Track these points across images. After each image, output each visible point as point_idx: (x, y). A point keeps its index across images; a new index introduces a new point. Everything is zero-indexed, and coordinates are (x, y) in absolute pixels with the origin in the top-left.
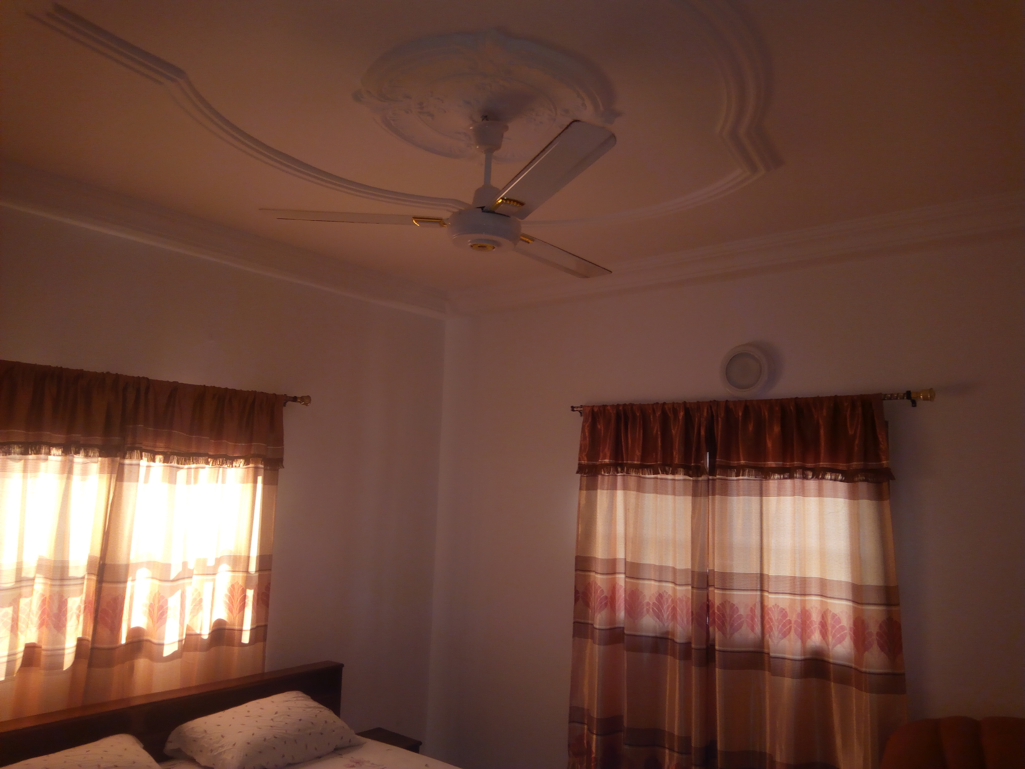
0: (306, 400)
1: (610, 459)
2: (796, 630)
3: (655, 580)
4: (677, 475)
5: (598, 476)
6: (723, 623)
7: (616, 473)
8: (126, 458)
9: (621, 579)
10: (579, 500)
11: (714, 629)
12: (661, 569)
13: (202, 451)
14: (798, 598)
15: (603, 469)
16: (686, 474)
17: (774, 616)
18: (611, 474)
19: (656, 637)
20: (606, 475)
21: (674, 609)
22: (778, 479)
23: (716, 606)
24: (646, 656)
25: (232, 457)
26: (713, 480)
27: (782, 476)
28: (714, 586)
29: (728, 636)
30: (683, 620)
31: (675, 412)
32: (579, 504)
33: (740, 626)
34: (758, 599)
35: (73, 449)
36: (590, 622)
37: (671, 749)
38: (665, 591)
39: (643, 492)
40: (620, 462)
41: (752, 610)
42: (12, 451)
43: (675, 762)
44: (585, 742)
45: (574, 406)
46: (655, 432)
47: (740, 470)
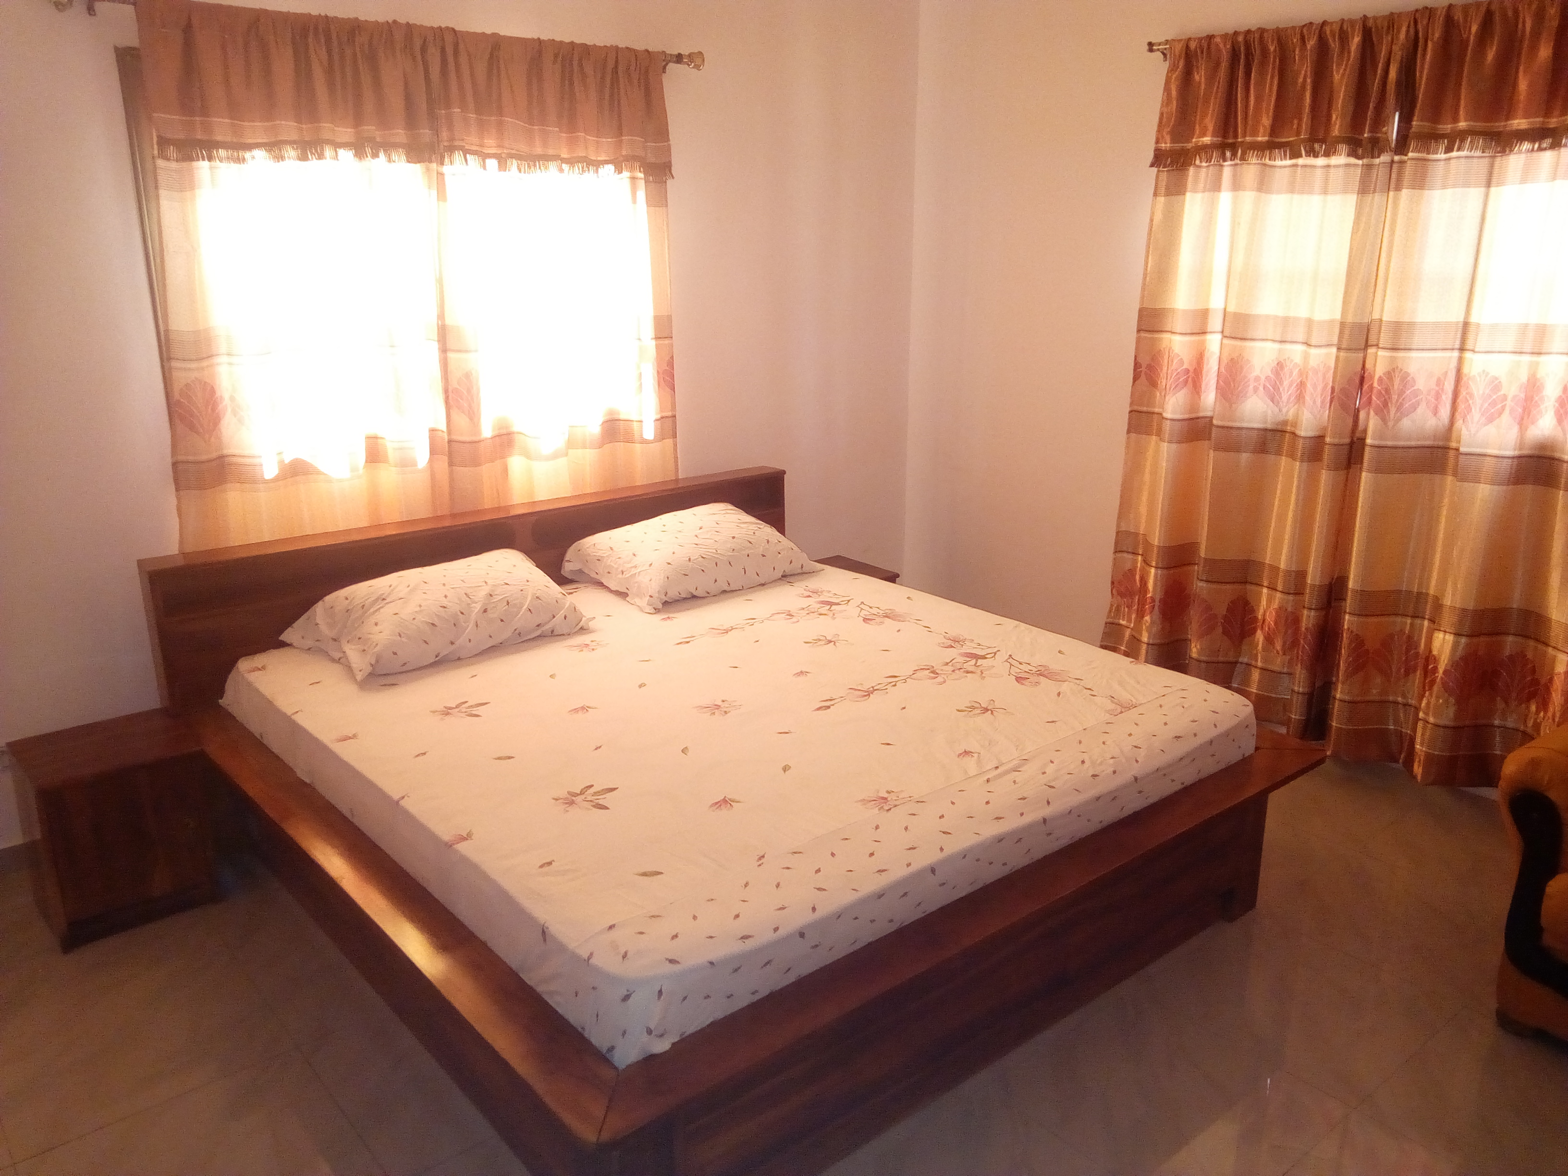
0: (694, 59)
1: (1213, 136)
2: (1512, 411)
3: (1274, 341)
4: (1334, 157)
5: (1188, 170)
6: (1386, 404)
7: (1221, 161)
8: (445, 164)
9: (1214, 343)
10: (1153, 213)
11: (1368, 414)
12: (1286, 322)
13: (551, 152)
14: (1526, 358)
15: (1199, 156)
16: (1353, 154)
17: (1477, 388)
18: (1212, 163)
19: (1265, 430)
20: (1203, 166)
21: (1302, 385)
22: (1528, 151)
23: (1377, 377)
24: (1245, 457)
25: (595, 160)
26: (1402, 162)
27: (1536, 146)
28: (1377, 345)
29: (1391, 424)
30: (1314, 402)
31: (1344, 38)
32: (1152, 220)
33: (1414, 408)
34: (1454, 364)
35: (368, 150)
36: (1156, 410)
37: (1272, 588)
38: (1288, 358)
39: (1269, 191)
40: (1230, 141)
41: (1439, 382)
42: (286, 156)
43: (1275, 605)
44: (1138, 577)
45: (1153, 41)
46: (1301, 80)
47: (1453, 141)
